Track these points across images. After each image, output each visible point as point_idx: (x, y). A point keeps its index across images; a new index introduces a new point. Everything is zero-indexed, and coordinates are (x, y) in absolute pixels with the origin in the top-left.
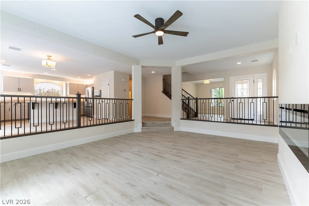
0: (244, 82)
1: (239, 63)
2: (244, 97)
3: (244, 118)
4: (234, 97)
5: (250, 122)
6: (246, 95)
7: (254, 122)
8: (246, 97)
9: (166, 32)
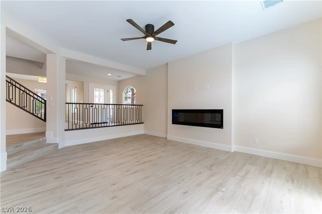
0: (101, 91)
1: (109, 75)
2: (101, 103)
3: (98, 122)
4: (93, 103)
5: (105, 125)
6: (102, 102)
7: (108, 125)
8: (102, 103)
9: (156, 39)
